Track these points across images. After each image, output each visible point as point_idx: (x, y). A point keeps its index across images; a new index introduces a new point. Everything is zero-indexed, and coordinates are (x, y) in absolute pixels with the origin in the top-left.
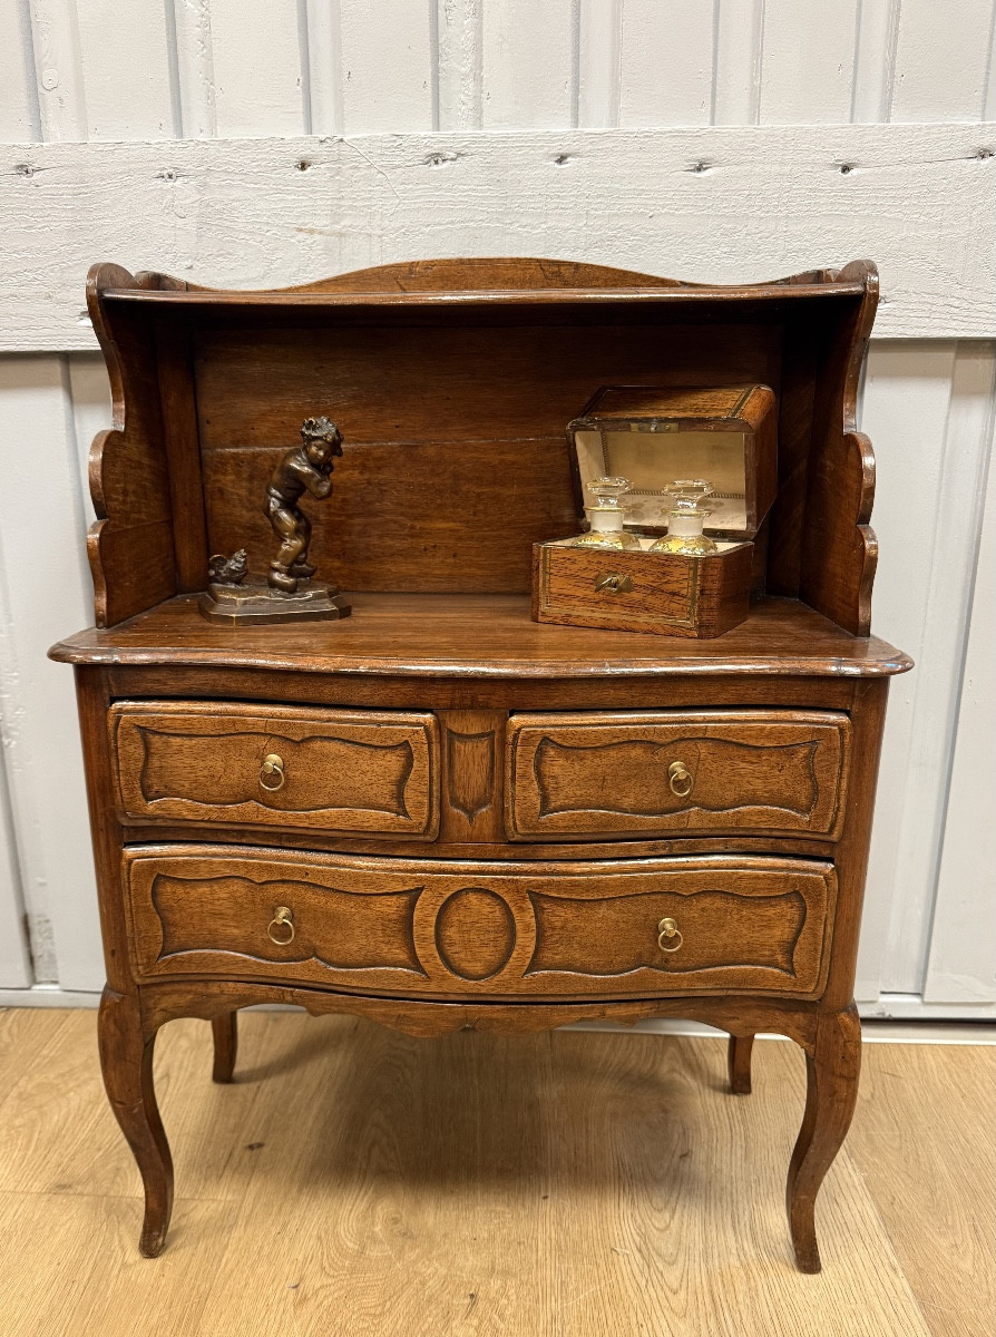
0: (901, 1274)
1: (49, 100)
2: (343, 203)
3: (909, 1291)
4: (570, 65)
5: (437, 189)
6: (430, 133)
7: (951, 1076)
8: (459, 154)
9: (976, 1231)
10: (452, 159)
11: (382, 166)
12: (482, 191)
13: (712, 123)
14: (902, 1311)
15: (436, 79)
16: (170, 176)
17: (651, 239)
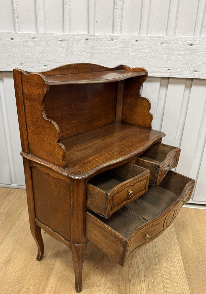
0: (178, 246)
1: (39, 23)
2: (94, 47)
3: (179, 249)
4: (139, 22)
5: (112, 45)
6: (111, 35)
7: (195, 214)
8: (117, 39)
9: (193, 241)
10: (115, 40)
11: (102, 41)
12: (120, 46)
13: (166, 35)
14: (177, 252)
15: (113, 23)
16: (62, 40)
17: (153, 57)
